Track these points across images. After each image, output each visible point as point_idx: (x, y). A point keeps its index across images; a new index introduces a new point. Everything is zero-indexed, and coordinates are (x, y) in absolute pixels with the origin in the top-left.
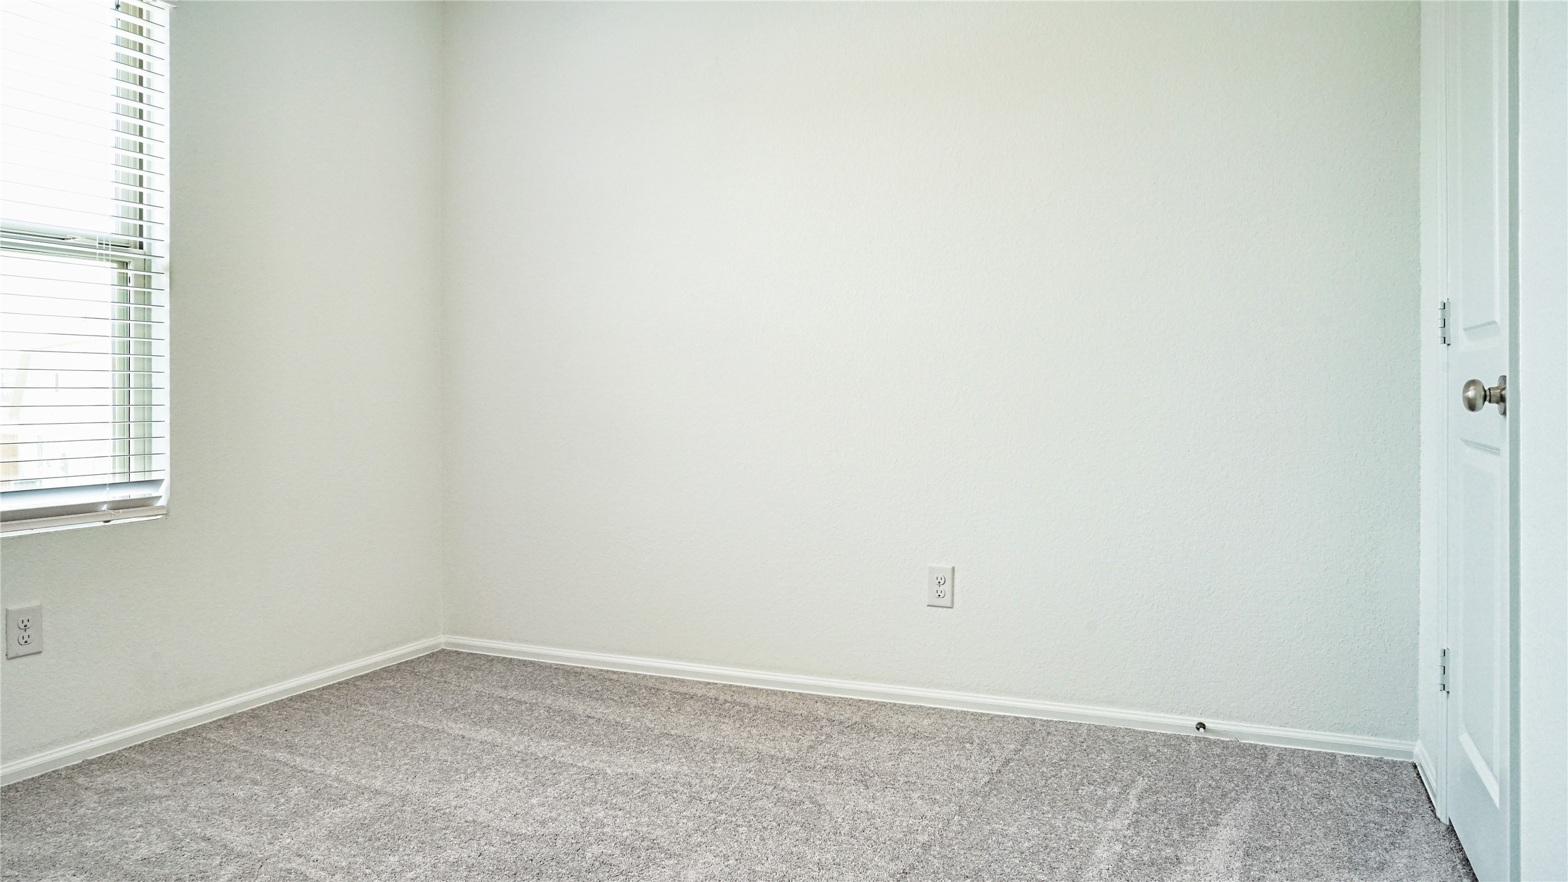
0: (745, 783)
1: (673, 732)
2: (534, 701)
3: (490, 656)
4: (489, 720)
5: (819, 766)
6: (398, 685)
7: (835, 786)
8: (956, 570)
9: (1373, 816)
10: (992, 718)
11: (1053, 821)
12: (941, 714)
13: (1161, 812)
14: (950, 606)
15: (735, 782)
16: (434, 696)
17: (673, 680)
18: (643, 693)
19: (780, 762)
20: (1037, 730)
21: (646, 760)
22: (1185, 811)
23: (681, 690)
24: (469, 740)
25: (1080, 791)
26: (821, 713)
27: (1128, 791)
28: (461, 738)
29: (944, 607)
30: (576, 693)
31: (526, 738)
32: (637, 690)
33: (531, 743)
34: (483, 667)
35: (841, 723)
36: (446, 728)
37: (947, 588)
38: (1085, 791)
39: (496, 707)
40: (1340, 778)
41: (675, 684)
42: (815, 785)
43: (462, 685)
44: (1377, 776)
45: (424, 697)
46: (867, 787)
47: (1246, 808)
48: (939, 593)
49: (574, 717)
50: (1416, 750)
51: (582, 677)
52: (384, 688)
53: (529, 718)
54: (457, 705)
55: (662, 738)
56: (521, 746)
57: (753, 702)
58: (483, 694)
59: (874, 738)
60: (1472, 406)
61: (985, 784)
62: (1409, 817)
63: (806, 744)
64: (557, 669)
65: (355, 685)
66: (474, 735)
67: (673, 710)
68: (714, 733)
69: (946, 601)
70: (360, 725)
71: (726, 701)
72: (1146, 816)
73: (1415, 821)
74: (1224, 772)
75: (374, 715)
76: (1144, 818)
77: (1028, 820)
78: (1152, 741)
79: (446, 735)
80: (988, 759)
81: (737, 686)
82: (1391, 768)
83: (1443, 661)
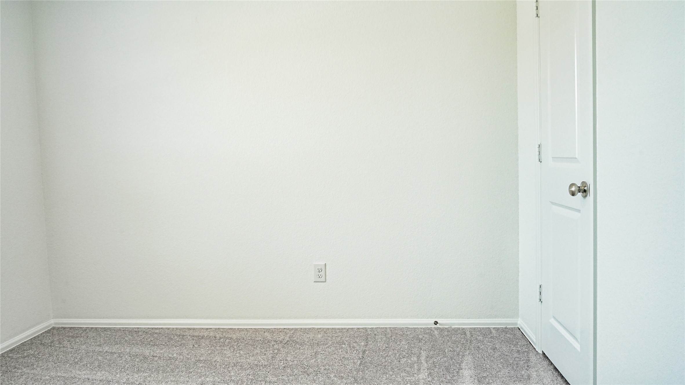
0: (250, 382)
1: (202, 359)
2: (119, 351)
3: (83, 327)
4: (99, 366)
5: (281, 367)
6: (36, 353)
7: (293, 377)
8: (326, 265)
9: (516, 355)
10: (348, 330)
11: (397, 379)
12: (326, 331)
13: (437, 367)
14: (325, 281)
15: (245, 382)
16: (61, 357)
17: (190, 329)
18: (176, 339)
19: (261, 368)
20: (369, 333)
21: (194, 377)
22: (447, 364)
23: (196, 334)
24: (93, 380)
25: (401, 362)
26: (269, 338)
27: (420, 359)
28: (87, 380)
29: (322, 282)
30: (140, 343)
31: (125, 374)
32: (172, 337)
33: (129, 376)
34: (82, 335)
35: (281, 342)
36: (76, 375)
37: (323, 273)
38: (403, 360)
39: (100, 358)
40: (497, 339)
41: (191, 331)
42: (284, 378)
43: (74, 347)
44: (509, 336)
45: (55, 358)
46: (308, 375)
47: (468, 359)
48: (319, 276)
49: (145, 358)
50: (519, 322)
51: (140, 333)
52: (28, 356)
53: (121, 362)
54: (76, 360)
55: (197, 363)
56: (124, 379)
57: (234, 337)
58: (89, 351)
59: (300, 348)
60: (573, 194)
61: (360, 365)
62: (528, 352)
63: (270, 356)
64: (124, 330)
65: (9, 357)
66: (94, 377)
67: (196, 346)
68: (222, 356)
69: (323, 279)
70: (23, 381)
71: (220, 338)
72: (433, 370)
73: (530, 354)
74: (453, 343)
75: (28, 374)
76: (432, 371)
77: (387, 380)
78: (419, 332)
79: (78, 380)
80: (355, 352)
81: (222, 328)
82: (512, 331)
83: (540, 290)
